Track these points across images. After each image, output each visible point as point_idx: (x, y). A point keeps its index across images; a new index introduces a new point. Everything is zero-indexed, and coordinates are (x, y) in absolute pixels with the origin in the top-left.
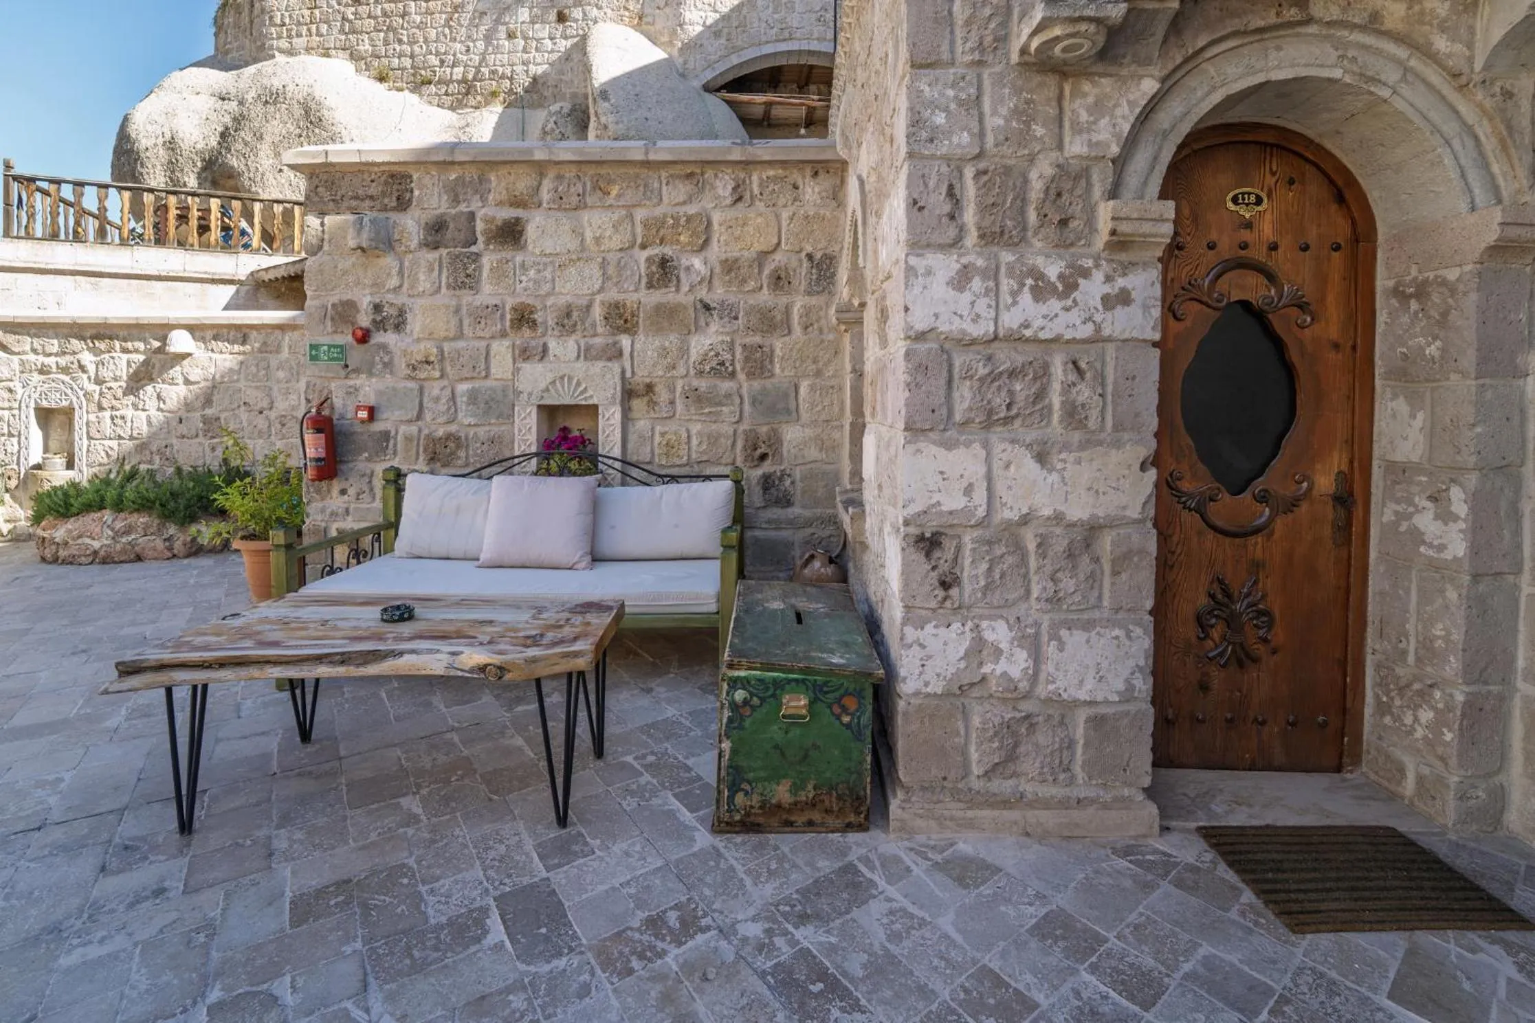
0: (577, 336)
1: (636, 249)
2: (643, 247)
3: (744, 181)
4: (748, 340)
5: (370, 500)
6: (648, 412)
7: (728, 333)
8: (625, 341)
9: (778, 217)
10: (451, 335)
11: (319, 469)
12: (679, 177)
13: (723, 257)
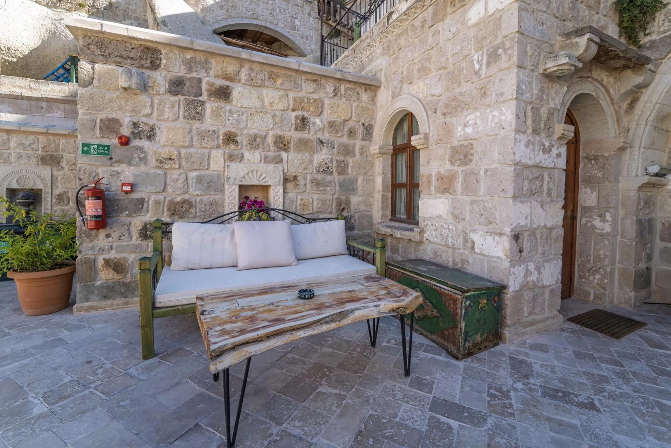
0: (260, 150)
1: (290, 111)
2: (293, 110)
3: (338, 88)
4: (338, 158)
5: (128, 239)
6: (295, 189)
7: (330, 155)
8: (284, 155)
9: (351, 106)
10: (187, 145)
11: (96, 222)
12: (310, 80)
13: (329, 120)
